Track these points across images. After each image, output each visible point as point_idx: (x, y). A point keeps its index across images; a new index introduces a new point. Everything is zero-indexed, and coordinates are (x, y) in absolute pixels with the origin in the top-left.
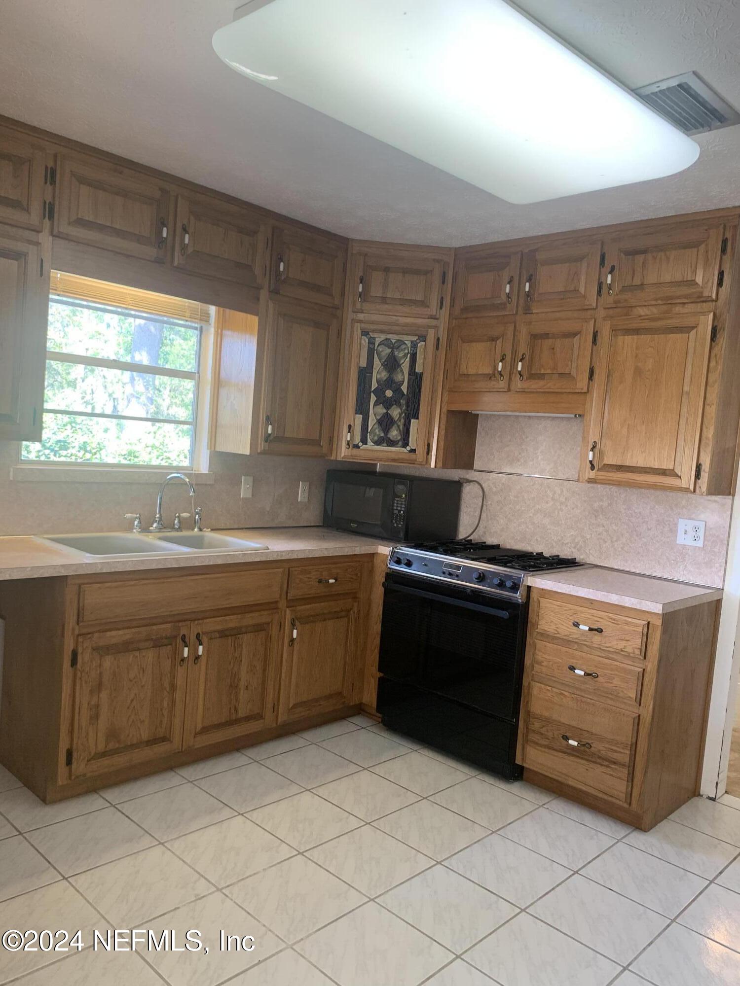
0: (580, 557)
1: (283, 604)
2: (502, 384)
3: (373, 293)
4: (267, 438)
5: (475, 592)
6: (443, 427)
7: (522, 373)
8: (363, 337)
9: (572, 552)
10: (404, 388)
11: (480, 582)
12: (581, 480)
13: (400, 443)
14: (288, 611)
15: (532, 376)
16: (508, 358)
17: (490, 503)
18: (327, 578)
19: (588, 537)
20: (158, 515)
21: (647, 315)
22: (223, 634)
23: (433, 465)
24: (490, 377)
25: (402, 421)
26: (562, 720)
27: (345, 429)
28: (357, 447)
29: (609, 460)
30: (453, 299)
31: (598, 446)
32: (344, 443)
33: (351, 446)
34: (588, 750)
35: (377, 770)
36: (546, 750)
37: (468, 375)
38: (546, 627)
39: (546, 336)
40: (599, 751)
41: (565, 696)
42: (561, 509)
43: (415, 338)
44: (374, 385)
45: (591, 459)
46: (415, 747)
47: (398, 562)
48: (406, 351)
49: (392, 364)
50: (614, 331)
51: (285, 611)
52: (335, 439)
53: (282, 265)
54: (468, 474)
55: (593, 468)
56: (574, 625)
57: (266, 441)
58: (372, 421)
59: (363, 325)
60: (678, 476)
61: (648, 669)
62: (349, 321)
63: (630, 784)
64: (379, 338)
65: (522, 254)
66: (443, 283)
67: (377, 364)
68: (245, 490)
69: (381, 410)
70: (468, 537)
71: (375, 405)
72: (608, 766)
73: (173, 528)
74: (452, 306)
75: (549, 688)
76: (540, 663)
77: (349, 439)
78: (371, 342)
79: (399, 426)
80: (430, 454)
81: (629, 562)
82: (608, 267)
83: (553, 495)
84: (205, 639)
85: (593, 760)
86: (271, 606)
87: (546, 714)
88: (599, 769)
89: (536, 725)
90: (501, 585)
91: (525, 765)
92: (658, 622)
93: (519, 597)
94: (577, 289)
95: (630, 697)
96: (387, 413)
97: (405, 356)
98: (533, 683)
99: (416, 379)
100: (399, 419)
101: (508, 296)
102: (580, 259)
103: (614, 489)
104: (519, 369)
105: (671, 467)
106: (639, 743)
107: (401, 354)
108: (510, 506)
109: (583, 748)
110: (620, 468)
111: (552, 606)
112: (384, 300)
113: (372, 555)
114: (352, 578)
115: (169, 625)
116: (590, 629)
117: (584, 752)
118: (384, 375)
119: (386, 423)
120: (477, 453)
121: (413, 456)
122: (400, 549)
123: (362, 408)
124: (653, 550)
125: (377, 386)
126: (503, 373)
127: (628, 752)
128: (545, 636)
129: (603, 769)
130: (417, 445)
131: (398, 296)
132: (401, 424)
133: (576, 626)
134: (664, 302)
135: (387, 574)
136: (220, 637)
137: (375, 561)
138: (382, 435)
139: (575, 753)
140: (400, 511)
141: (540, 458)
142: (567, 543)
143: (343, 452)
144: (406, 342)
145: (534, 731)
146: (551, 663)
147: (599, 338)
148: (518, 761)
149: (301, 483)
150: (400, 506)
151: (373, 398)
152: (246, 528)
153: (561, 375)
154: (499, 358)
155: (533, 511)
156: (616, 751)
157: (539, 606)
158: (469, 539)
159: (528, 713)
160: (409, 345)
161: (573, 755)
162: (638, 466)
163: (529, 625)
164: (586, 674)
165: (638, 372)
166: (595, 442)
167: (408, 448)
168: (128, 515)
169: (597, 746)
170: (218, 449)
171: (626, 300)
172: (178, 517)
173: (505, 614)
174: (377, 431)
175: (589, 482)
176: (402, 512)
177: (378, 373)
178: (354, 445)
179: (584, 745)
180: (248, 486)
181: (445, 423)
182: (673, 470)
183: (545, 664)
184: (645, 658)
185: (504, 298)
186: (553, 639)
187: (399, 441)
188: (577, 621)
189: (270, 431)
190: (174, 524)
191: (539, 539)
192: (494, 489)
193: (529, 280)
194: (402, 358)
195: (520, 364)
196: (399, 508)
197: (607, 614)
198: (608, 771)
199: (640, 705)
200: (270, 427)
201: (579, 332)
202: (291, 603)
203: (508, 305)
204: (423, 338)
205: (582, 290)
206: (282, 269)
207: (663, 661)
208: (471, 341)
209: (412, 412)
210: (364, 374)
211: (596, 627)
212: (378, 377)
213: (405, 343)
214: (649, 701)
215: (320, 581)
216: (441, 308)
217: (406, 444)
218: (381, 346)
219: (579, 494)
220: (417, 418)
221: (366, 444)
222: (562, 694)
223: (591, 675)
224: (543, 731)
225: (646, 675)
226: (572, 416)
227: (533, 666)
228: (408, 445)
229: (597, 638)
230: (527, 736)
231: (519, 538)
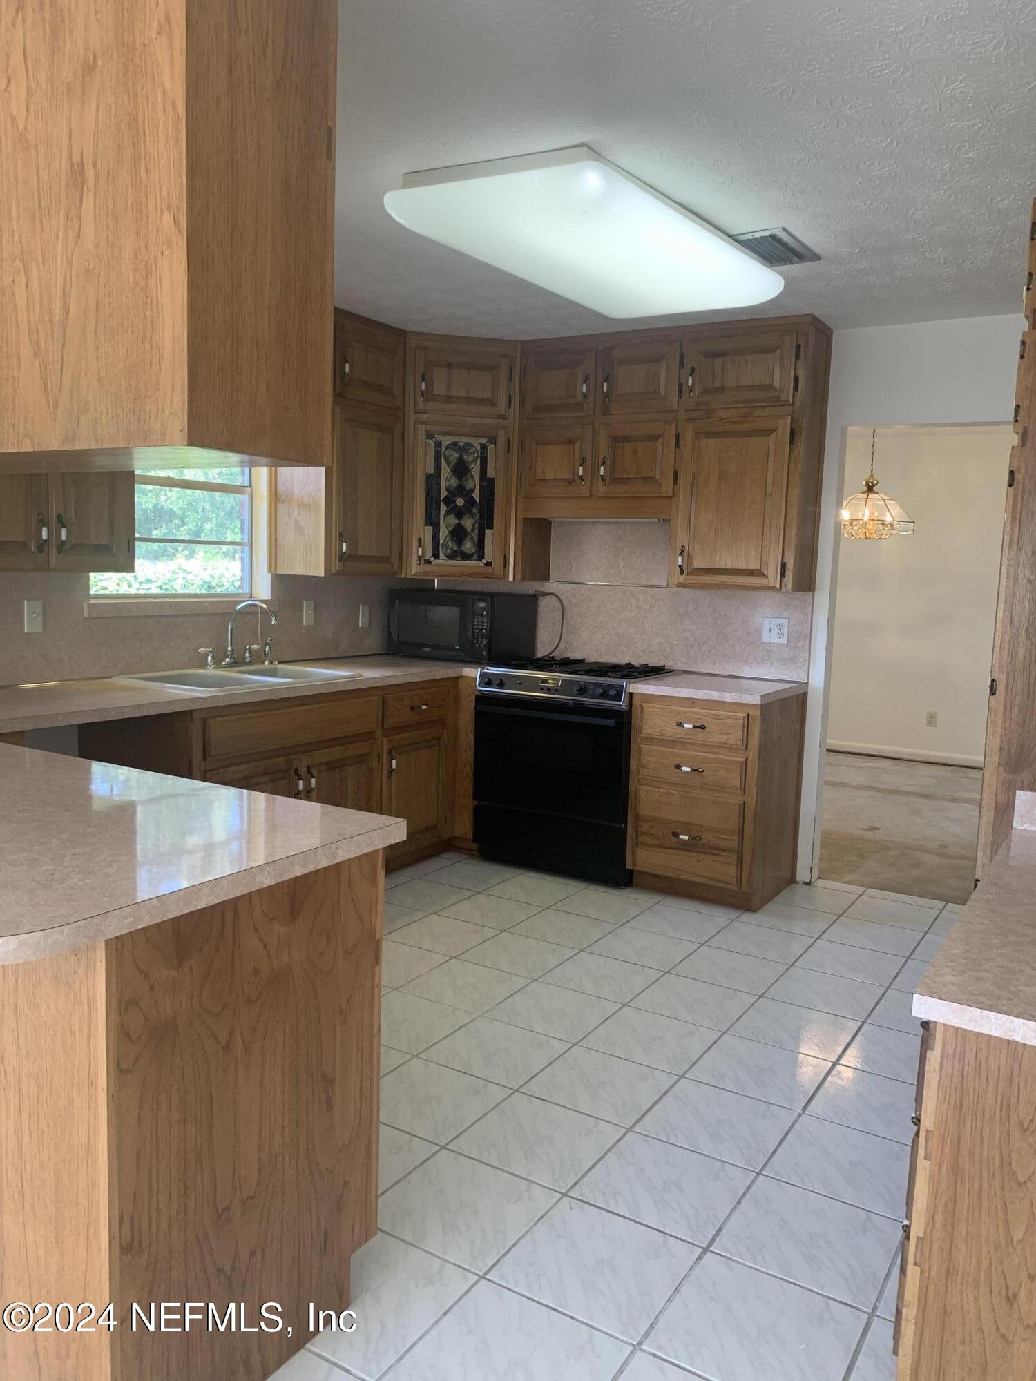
0: (669, 664)
1: (379, 733)
2: (584, 490)
3: (436, 392)
4: (342, 557)
5: (576, 704)
6: (520, 537)
7: (604, 478)
8: (428, 440)
9: (659, 660)
10: (476, 495)
11: (581, 694)
12: (670, 585)
13: (475, 556)
14: (385, 740)
15: (616, 481)
16: (589, 462)
17: (569, 616)
18: (419, 704)
19: (675, 643)
20: (229, 649)
21: (728, 418)
22: (331, 766)
23: (511, 579)
24: (570, 482)
25: (476, 531)
26: (671, 818)
27: (415, 543)
28: (428, 562)
29: (698, 563)
30: (523, 396)
31: (686, 551)
32: (415, 559)
33: (423, 562)
34: (698, 842)
35: (491, 891)
36: (657, 849)
37: (545, 480)
38: (650, 731)
39: (627, 439)
40: (709, 841)
41: (673, 794)
42: (646, 616)
43: (484, 441)
44: (444, 494)
45: (680, 563)
46: (518, 871)
47: (489, 684)
48: (476, 455)
49: (461, 470)
50: (698, 434)
51: (382, 742)
52: (404, 556)
53: (347, 366)
54: (543, 586)
55: (682, 572)
56: (678, 725)
57: (340, 561)
58: (444, 533)
59: (428, 427)
60: (764, 575)
61: (750, 759)
62: (412, 424)
63: (739, 867)
64: (446, 441)
65: (597, 351)
66: (511, 379)
67: (446, 471)
68: (307, 617)
69: (453, 520)
70: (551, 653)
71: (445, 516)
72: (718, 855)
73: (244, 662)
74: (522, 404)
75: (657, 789)
76: (645, 767)
77: (420, 554)
78: (438, 444)
79: (472, 538)
80: (507, 566)
81: (717, 665)
82: (687, 369)
83: (637, 602)
84: (314, 771)
85: (704, 851)
86: (368, 736)
87: (654, 814)
88: (709, 859)
89: (646, 827)
90: (604, 695)
91: (636, 868)
92: (757, 713)
93: (622, 704)
94: (657, 390)
95: (735, 786)
96: (459, 523)
97: (475, 460)
98: (640, 787)
99: (488, 486)
100: (473, 529)
101: (585, 396)
102: (659, 360)
103: (699, 592)
104: (602, 473)
105: (758, 568)
106: (745, 828)
107: (471, 458)
108: (592, 617)
109: (693, 842)
110: (709, 571)
111: (654, 709)
112: (448, 399)
113: (457, 678)
114: (440, 704)
115: (282, 759)
116: (695, 727)
117: (694, 846)
118: (454, 482)
119: (458, 534)
120: (553, 564)
121: (489, 569)
122: (488, 669)
123: (431, 519)
124: (739, 651)
125: (446, 494)
126: (584, 478)
127: (736, 838)
128: (649, 739)
129: (713, 858)
130: (493, 557)
131: (463, 393)
132: (475, 535)
133: (680, 726)
134: (744, 405)
135: (477, 697)
136: (328, 769)
137: (460, 685)
138: (455, 548)
139: (685, 847)
140: (481, 630)
141: (621, 565)
142: (654, 652)
143: (414, 569)
144: (475, 445)
145: (643, 833)
146: (657, 765)
147: (682, 443)
148: (629, 866)
149: (361, 606)
150: (482, 624)
151: (443, 508)
152: (310, 660)
153: (644, 479)
154: (578, 462)
155: (616, 621)
156: (725, 839)
157: (642, 711)
158: (551, 655)
159: (637, 817)
160: (479, 449)
161: (684, 850)
162: (727, 567)
163: (633, 732)
164: (693, 770)
165: (722, 476)
166: (683, 546)
167: (484, 561)
168: (202, 650)
169: (707, 837)
170: (279, 572)
171: (708, 403)
172: (249, 649)
173: (611, 722)
174: (450, 543)
175: (678, 587)
176: (484, 631)
177: (447, 480)
178: (425, 560)
179: (694, 838)
180: (310, 612)
181: (521, 532)
182: (760, 570)
183: (651, 766)
184: (747, 748)
185: (579, 397)
186: (659, 741)
187: (472, 555)
188: (680, 721)
189: (344, 549)
190: (245, 658)
191: (624, 650)
192: (574, 600)
193: (607, 379)
194: (472, 462)
195: (602, 468)
196: (480, 627)
197: (709, 711)
198: (717, 858)
199: (744, 792)
200: (344, 545)
201: (663, 435)
202: (387, 732)
203: (585, 405)
204: (493, 440)
205: (663, 392)
206: (347, 370)
207: (763, 748)
208: (547, 444)
209: (486, 521)
210: (432, 481)
211: (699, 725)
212: (447, 484)
213: (474, 447)
214: (753, 790)
215: (412, 708)
216: (510, 407)
217: (481, 557)
218: (448, 450)
219: (663, 600)
220: (492, 528)
221: (438, 559)
222: (670, 793)
223: (697, 770)
224: (653, 831)
225: (749, 764)
226: (656, 520)
227: (639, 771)
228: (483, 557)
229: (700, 736)
230: (637, 839)
231: (603, 650)
